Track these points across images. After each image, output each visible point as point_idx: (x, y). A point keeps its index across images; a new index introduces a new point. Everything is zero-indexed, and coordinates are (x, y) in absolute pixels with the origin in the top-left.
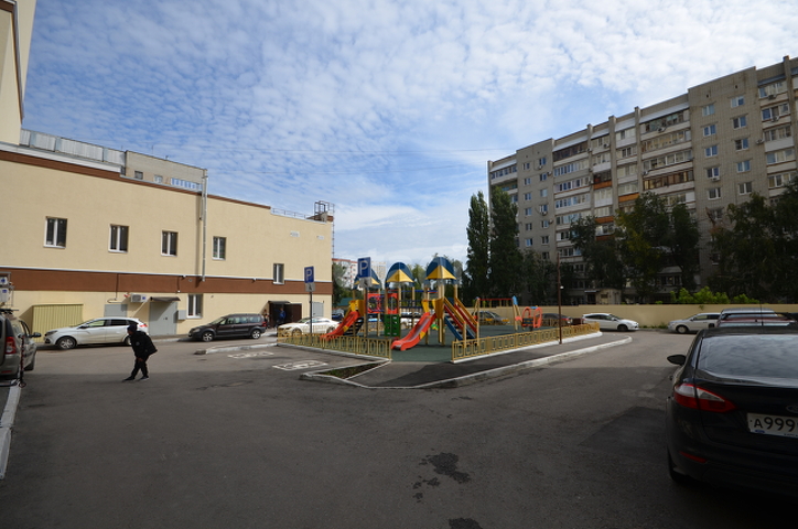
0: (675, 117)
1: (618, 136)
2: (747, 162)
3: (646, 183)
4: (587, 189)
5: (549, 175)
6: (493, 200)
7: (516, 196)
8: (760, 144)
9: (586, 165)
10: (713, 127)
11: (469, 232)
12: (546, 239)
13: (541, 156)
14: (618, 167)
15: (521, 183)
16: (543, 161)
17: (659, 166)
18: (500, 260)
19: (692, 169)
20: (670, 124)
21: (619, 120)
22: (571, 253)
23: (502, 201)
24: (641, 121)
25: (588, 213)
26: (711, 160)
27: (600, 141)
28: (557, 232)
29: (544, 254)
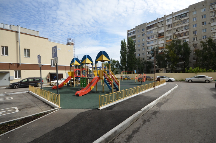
0: (184, 15)
1: (167, 21)
2: (205, 29)
3: (174, 36)
4: (157, 38)
5: (145, 34)
6: (128, 42)
7: (135, 41)
8: (210, 23)
9: (156, 31)
10: (196, 18)
11: (121, 52)
12: (143, 54)
13: (143, 28)
14: (166, 31)
15: (137, 37)
16: (143, 30)
17: (178, 31)
18: (130, 60)
19: (189, 32)
20: (183, 17)
21: (167, 16)
22: (151, 58)
23: (131, 42)
24: (174, 17)
25: (157, 46)
26: (194, 29)
27: (161, 23)
28: (147, 52)
29: (143, 58)
